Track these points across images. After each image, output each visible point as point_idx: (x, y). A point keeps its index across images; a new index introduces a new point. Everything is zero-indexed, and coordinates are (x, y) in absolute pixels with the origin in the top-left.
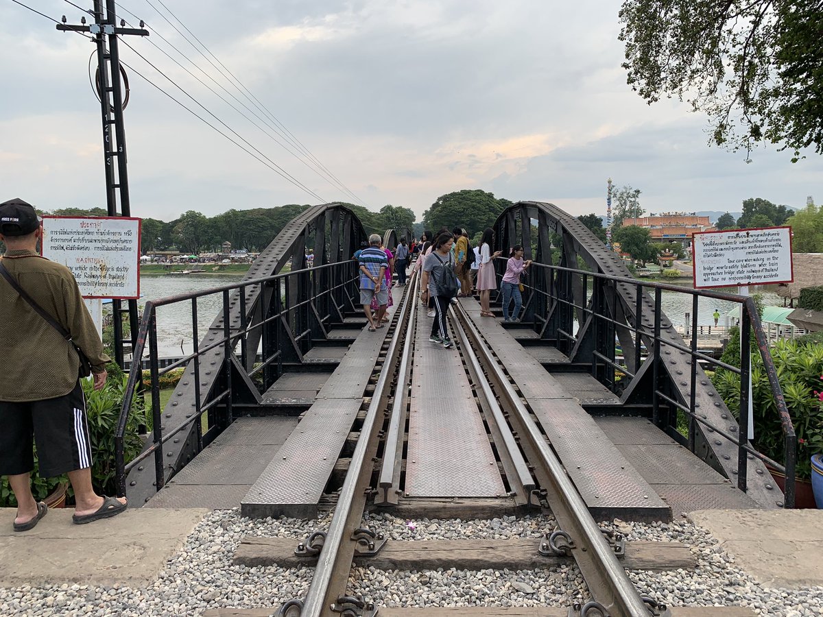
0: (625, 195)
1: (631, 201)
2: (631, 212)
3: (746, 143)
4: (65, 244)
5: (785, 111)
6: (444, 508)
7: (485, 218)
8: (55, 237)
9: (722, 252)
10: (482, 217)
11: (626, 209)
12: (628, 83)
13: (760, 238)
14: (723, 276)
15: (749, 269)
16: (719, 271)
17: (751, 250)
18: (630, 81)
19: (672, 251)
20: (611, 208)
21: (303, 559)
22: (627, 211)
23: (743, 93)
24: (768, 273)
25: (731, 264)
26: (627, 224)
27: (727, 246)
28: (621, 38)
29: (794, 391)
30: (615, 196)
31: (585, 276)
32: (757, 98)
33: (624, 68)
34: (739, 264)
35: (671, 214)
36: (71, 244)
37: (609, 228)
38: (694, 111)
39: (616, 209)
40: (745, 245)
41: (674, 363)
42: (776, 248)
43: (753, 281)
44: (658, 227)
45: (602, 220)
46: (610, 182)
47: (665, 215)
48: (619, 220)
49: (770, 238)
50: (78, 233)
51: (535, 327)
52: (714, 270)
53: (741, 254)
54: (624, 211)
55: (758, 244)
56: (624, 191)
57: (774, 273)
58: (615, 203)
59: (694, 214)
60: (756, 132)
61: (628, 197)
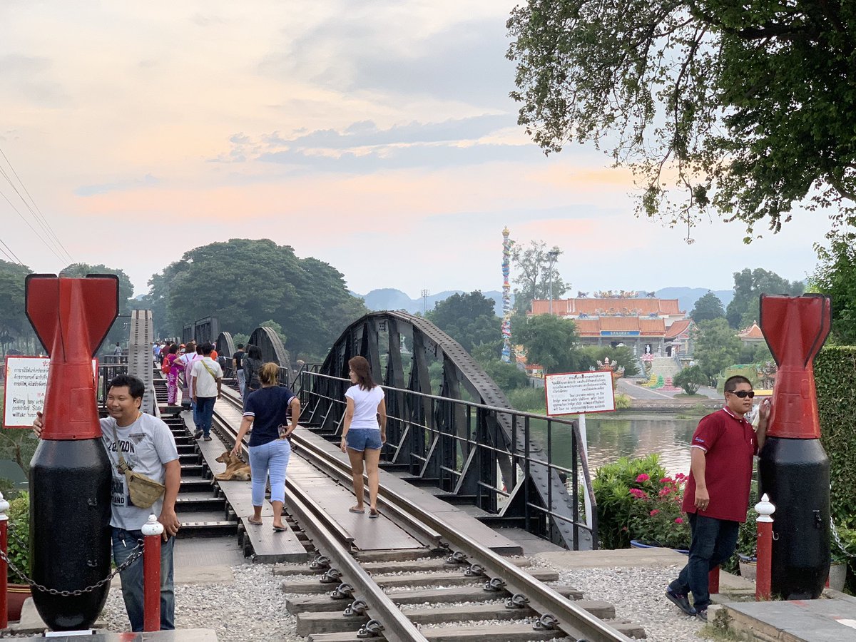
0: (534, 256)
1: (544, 268)
2: (545, 287)
3: (686, 216)
4: (28, 381)
5: (739, 168)
6: (386, 554)
7: (278, 294)
8: (18, 374)
9: (565, 389)
10: (273, 292)
11: (537, 283)
12: (519, 123)
13: (591, 379)
14: (567, 406)
15: (584, 401)
16: (565, 402)
17: (585, 388)
18: (523, 120)
19: (614, 363)
20: (510, 282)
21: (316, 570)
22: (538, 287)
23: (679, 144)
24: (597, 405)
25: (572, 398)
26: (538, 310)
27: (569, 385)
28: (510, 56)
29: (618, 491)
30: (516, 257)
31: (469, 407)
32: (701, 147)
33: (514, 99)
34: (577, 398)
35: (614, 294)
36: (34, 380)
37: (506, 318)
38: (615, 166)
39: (517, 282)
40: (580, 384)
41: (540, 479)
42: (602, 386)
43: (588, 410)
44: (592, 318)
45: (494, 303)
46: (506, 234)
47: (604, 296)
48: (524, 301)
49: (598, 378)
50: (41, 371)
51: (411, 468)
52: (560, 403)
53: (579, 391)
54: (534, 287)
55: (590, 383)
56: (532, 248)
57: (601, 404)
58: (516, 271)
59: (652, 294)
60: (701, 196)
61: (539, 260)
